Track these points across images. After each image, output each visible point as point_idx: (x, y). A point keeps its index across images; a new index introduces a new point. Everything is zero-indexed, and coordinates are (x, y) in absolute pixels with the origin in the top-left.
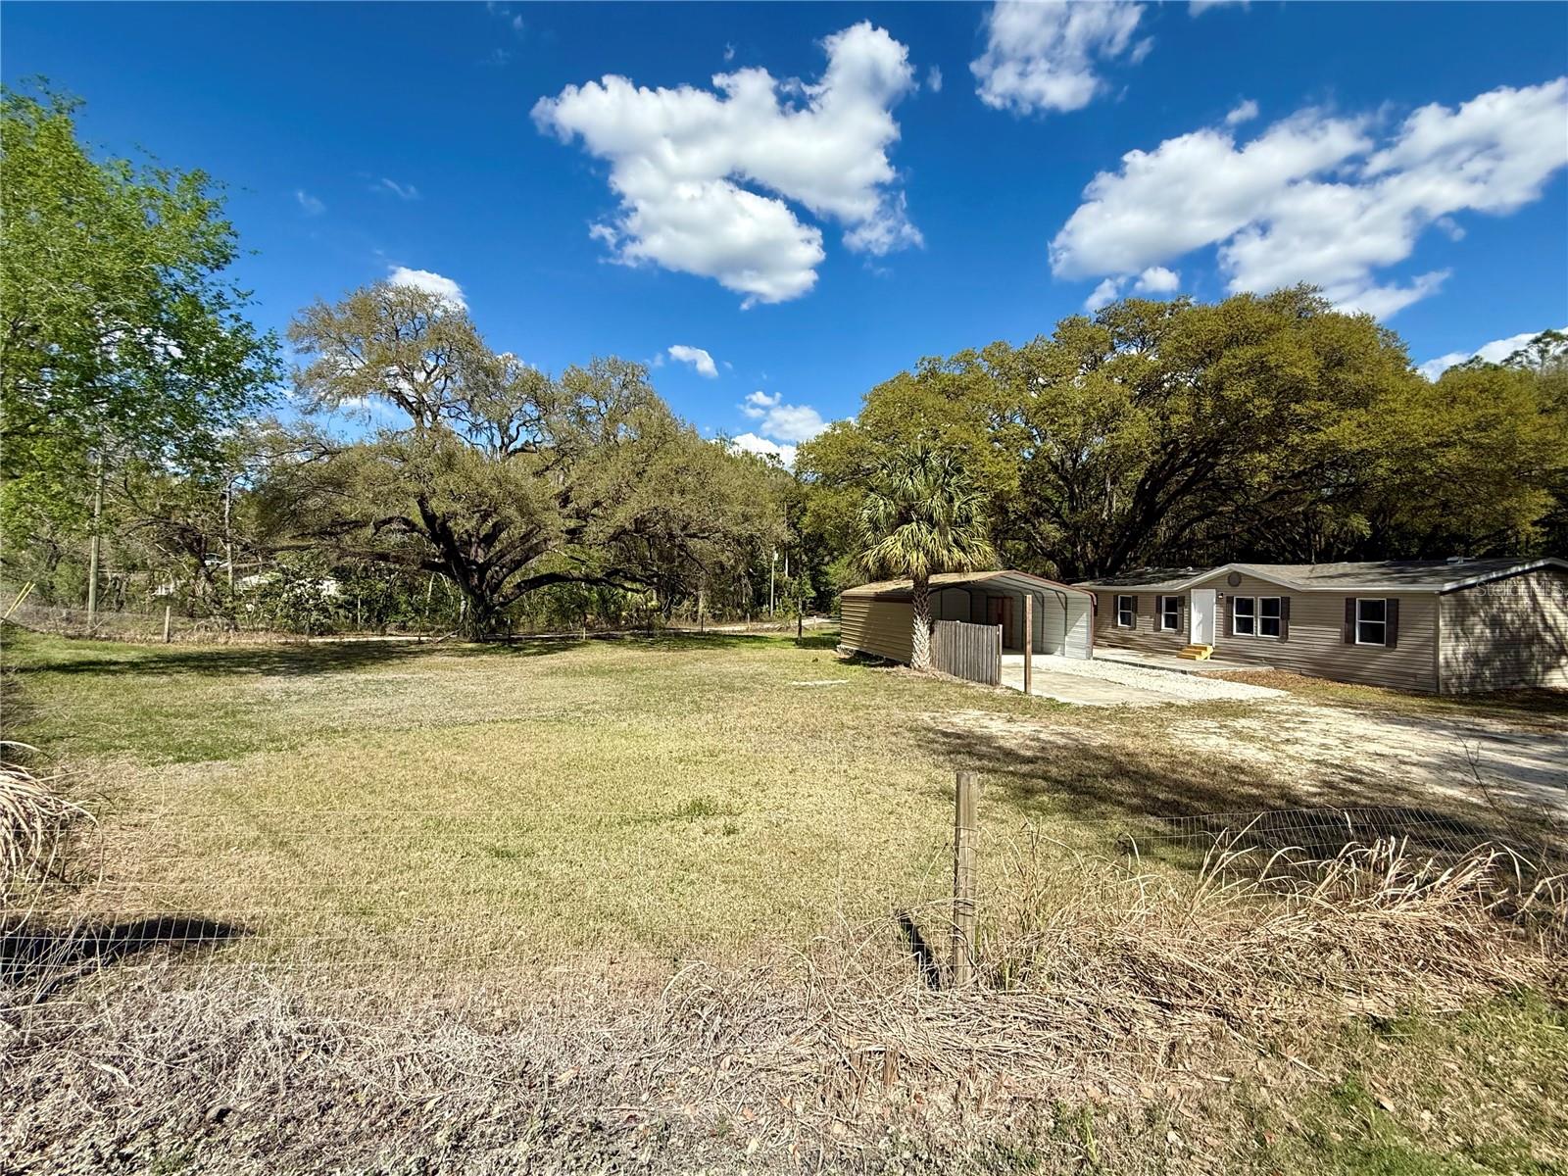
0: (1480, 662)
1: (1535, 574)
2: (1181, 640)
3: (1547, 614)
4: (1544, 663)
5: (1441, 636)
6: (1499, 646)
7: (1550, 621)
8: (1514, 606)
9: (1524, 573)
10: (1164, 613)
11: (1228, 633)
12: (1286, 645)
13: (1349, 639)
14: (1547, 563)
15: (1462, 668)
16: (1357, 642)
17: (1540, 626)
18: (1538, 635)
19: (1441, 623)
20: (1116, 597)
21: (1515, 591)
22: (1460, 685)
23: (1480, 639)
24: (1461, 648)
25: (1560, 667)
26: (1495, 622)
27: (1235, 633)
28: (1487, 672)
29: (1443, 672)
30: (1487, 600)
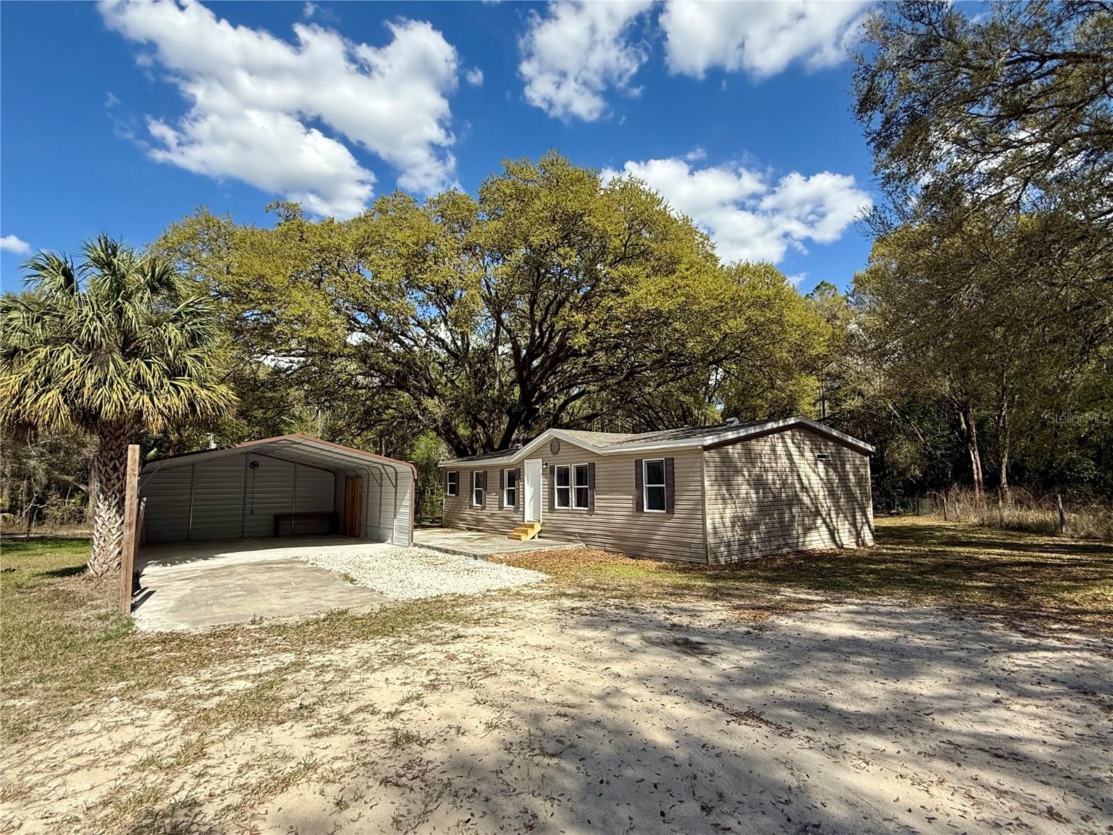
0: (748, 527)
1: (789, 432)
2: (517, 518)
3: (802, 474)
4: (803, 525)
5: (707, 497)
6: (764, 508)
7: (805, 482)
8: (774, 465)
9: (779, 430)
10: (506, 488)
11: (551, 509)
12: (594, 518)
13: (639, 507)
14: (798, 421)
15: (730, 534)
16: (645, 510)
17: (798, 486)
18: (797, 496)
19: (707, 483)
20: (472, 473)
21: (774, 450)
22: (730, 555)
23: (746, 501)
24: (728, 511)
25: (816, 528)
26: (758, 483)
27: (556, 507)
28: (755, 537)
29: (711, 540)
30: (751, 458)
